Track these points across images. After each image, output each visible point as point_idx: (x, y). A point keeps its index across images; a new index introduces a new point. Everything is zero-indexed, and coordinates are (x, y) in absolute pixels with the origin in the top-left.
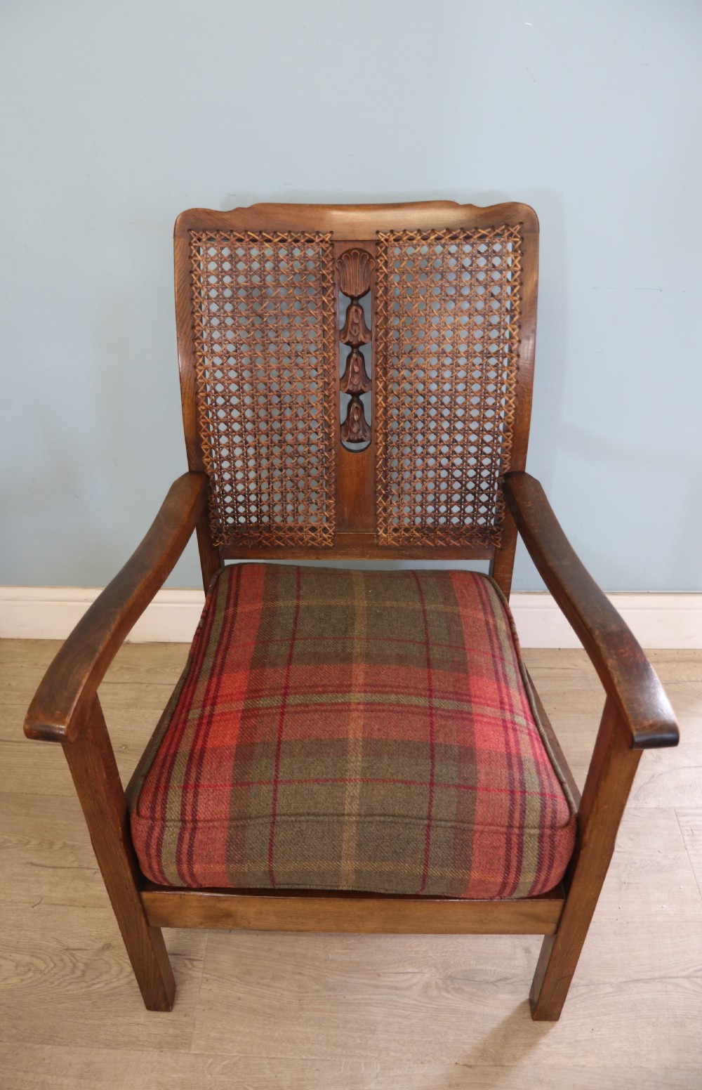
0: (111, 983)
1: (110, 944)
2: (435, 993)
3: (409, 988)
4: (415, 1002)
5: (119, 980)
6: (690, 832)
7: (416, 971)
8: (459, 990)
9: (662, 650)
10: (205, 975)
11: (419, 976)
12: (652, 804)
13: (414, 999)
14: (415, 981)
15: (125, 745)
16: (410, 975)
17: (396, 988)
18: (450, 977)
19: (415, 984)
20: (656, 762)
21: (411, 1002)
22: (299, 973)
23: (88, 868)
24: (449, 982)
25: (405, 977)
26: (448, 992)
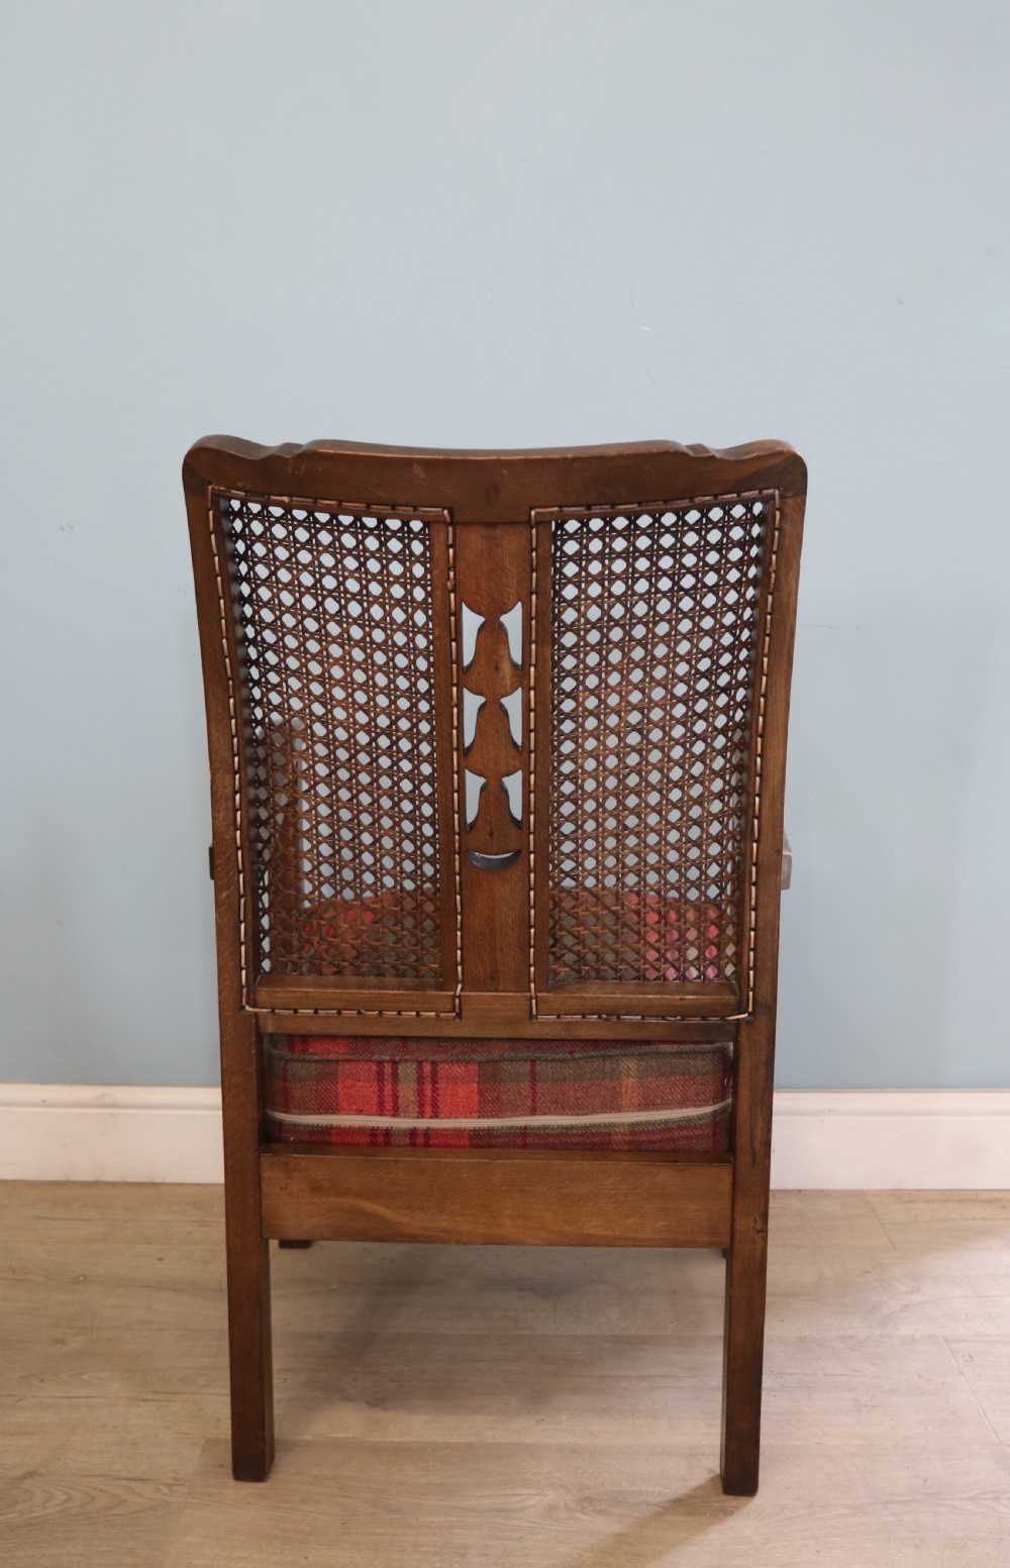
0: (31, 1512)
1: (35, 1472)
2: (563, 1514)
3: (523, 1509)
4: (531, 1524)
5: (45, 1508)
6: (967, 1357)
7: (534, 1492)
8: (600, 1512)
9: (920, 1190)
10: (190, 1500)
11: (537, 1498)
12: (905, 1330)
13: (529, 1522)
14: (531, 1502)
15: (85, 1277)
16: (524, 1497)
17: (501, 1511)
18: (587, 1498)
19: (533, 1506)
20: (912, 1292)
21: (525, 1524)
22: (345, 1496)
23: (8, 1396)
24: (586, 1504)
25: (517, 1498)
26: (585, 1513)
